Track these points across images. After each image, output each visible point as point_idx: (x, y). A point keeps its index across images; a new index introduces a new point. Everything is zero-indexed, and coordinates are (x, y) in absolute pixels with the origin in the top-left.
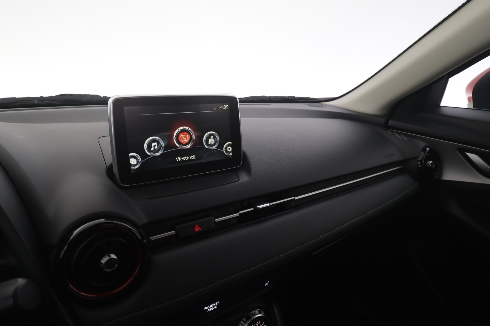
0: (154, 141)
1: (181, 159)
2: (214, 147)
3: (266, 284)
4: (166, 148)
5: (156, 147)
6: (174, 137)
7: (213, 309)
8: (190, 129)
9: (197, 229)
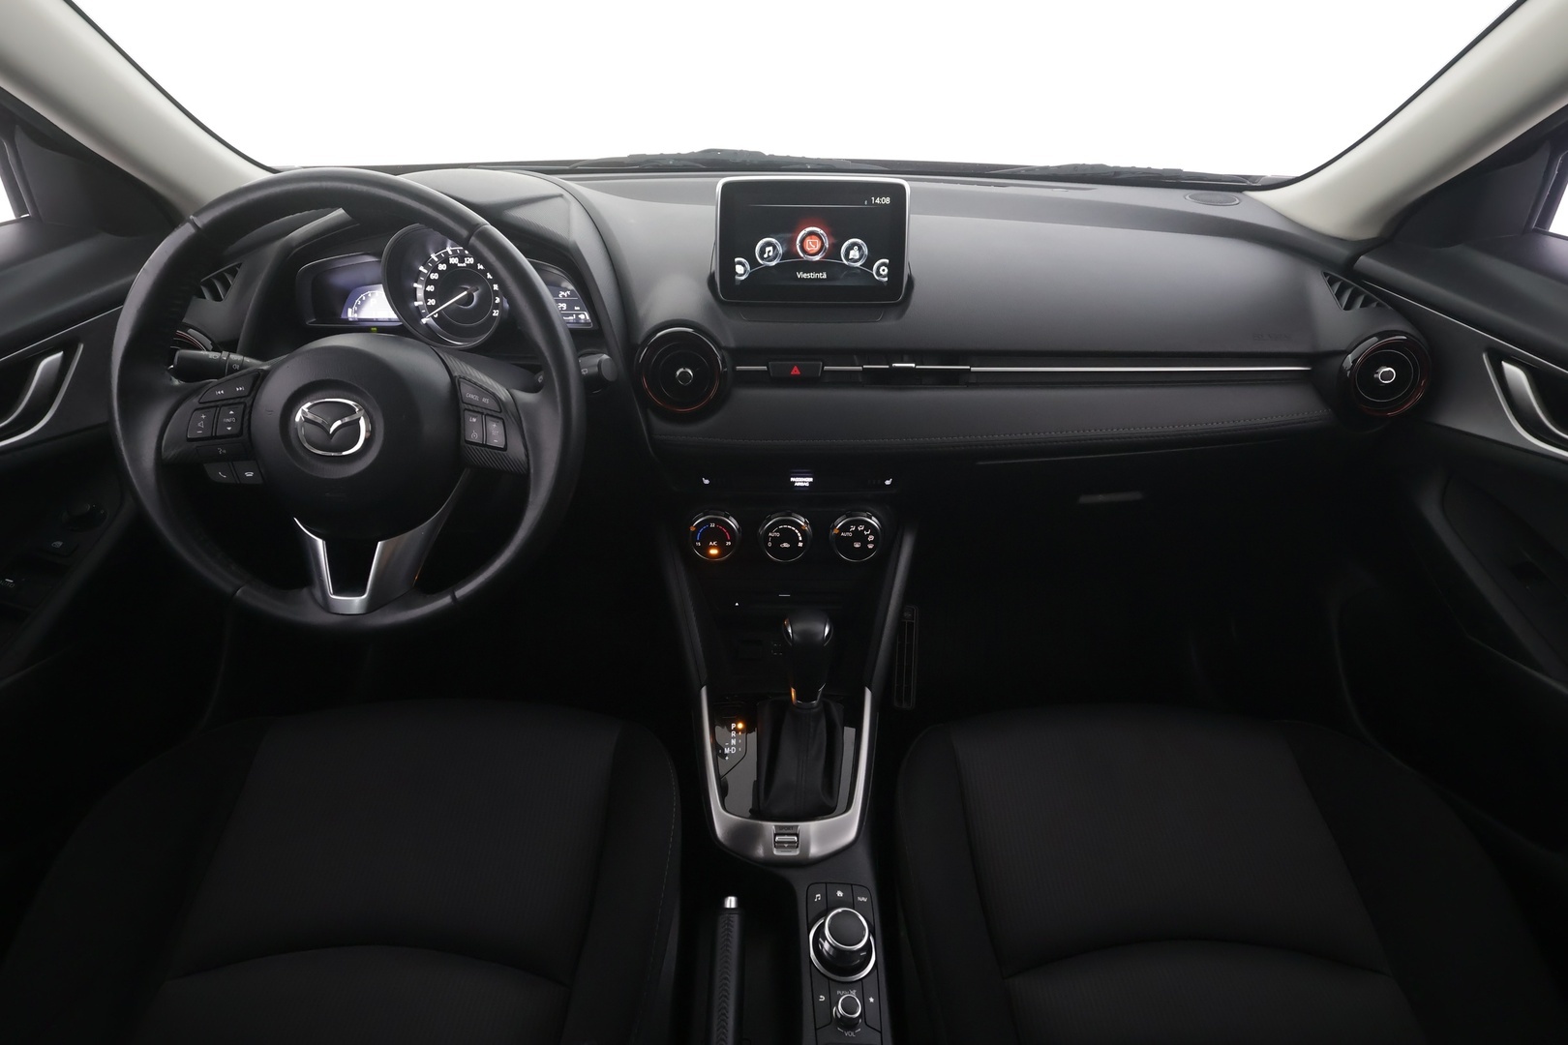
0: (769, 244)
1: (805, 276)
2: (858, 264)
3: (888, 482)
4: (784, 257)
5: (771, 254)
6: (798, 242)
7: (802, 484)
8: (822, 232)
9: (795, 371)
